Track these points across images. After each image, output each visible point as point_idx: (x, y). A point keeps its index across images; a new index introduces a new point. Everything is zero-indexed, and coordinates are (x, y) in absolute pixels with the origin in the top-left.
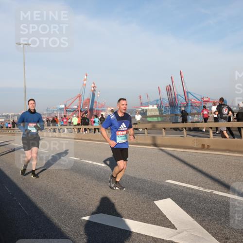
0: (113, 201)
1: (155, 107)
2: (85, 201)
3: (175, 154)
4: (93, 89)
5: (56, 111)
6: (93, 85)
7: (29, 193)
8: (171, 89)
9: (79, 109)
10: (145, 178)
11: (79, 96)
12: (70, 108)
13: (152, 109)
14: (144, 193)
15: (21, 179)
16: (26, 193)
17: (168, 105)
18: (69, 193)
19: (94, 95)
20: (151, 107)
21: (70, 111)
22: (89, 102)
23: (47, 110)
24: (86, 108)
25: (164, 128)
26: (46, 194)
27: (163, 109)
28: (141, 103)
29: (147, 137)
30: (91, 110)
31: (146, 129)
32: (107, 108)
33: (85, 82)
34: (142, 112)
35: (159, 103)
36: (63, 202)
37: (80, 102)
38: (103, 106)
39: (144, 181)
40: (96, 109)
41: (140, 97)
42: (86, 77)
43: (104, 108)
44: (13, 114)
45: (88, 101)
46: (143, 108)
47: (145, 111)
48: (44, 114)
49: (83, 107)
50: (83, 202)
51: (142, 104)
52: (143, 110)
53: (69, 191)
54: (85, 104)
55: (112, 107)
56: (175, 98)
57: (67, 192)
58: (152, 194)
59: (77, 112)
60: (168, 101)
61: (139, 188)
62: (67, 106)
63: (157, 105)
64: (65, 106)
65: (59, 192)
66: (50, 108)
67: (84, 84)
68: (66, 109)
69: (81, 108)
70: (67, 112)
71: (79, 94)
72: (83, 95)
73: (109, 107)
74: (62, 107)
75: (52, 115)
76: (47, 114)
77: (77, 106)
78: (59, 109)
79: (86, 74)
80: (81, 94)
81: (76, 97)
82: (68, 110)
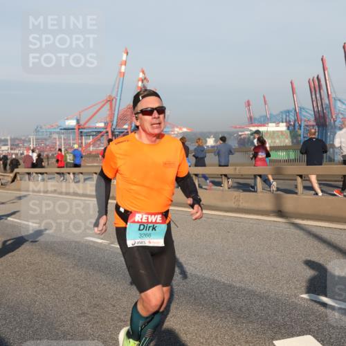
1: (283, 127)
3: (326, 235)
4: (140, 84)
5: (58, 133)
6: (141, 75)
8: (320, 86)
9: (109, 130)
10: (253, 287)
11: (110, 101)
12: (89, 128)
13: (276, 131)
14: (251, 322)
17: (313, 123)
18: (83, 319)
20: (272, 127)
21: (88, 135)
23: (37, 131)
24: (126, 127)
25: (301, 176)
26: (31, 320)
27: (301, 132)
28: (251, 118)
29: (261, 194)
31: (260, 176)
32: (173, 126)
35: (292, 118)
37: (112, 115)
39: (252, 294)
41: (248, 104)
42: (124, 57)
48: (30, 141)
51: (251, 120)
53: (84, 314)
54: (122, 119)
55: (184, 127)
56: (329, 106)
57: (79, 316)
58: (270, 325)
60: (313, 113)
61: (240, 310)
62: (82, 122)
63: (288, 122)
64: (78, 121)
65: (61, 315)
66: (44, 127)
67: (120, 73)
68: (79, 129)
69: (114, 127)
70: (81, 136)
71: (110, 96)
72: (118, 98)
73: (177, 127)
74: (71, 124)
75: (47, 143)
76: (37, 139)
77: (105, 124)
78: (64, 129)
79: (126, 49)
80: (114, 95)
81: (103, 103)
82: (85, 131)
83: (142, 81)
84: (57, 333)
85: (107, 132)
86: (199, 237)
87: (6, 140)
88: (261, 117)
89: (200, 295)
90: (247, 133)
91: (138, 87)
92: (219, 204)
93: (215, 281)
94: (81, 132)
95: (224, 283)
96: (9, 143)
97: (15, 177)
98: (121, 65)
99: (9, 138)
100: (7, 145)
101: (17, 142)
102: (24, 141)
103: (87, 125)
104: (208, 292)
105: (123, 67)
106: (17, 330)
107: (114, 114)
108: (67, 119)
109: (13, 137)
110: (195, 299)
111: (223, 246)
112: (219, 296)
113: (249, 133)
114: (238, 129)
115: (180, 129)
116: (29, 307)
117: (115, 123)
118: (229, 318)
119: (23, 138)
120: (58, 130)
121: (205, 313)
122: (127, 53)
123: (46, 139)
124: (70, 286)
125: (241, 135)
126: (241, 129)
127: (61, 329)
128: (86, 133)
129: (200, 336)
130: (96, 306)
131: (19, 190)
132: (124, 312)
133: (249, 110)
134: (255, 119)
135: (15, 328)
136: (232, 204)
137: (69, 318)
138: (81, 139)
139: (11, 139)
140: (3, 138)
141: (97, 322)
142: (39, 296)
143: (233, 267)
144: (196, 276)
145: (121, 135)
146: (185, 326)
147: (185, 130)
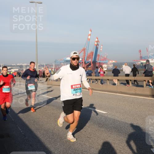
0: (113, 145)
2: (87, 144)
4: (96, 43)
5: (64, 63)
6: (96, 40)
7: (39, 134)
9: (83, 61)
11: (84, 50)
15: (32, 122)
16: (36, 134)
19: (97, 49)
22: (93, 55)
23: (55, 62)
24: (90, 60)
26: (53, 136)
28: (141, 57)
29: (145, 88)
30: (94, 62)
31: (145, 81)
32: (109, 60)
33: (89, 37)
34: (141, 65)
36: (68, 143)
37: (85, 56)
38: (105, 59)
40: (98, 62)
41: (140, 51)
42: (90, 33)
43: (106, 60)
44: (26, 64)
45: (91, 55)
46: (142, 61)
47: (144, 65)
48: (52, 66)
49: (86, 60)
50: (85, 145)
52: (142, 63)
54: (89, 57)
55: (113, 60)
59: (82, 64)
66: (58, 60)
67: (88, 39)
69: (85, 60)
71: (84, 48)
72: (87, 49)
73: (111, 60)
74: (68, 59)
76: (55, 65)
77: (82, 59)
78: (66, 61)
79: (91, 30)
80: (85, 48)
81: (81, 51)
84: (63, 141)
85: (83, 62)
86: (119, 105)
87: (44, 65)
88: (145, 57)
89: (120, 129)
90: (139, 63)
91: (95, 44)
92: (128, 92)
93: (126, 123)
97: (47, 80)
98: (89, 36)
99: (45, 64)
100: (43, 67)
101: (48, 66)
104: (123, 127)
106: (48, 139)
108: (67, 57)
110: (118, 130)
111: (130, 109)
113: (140, 63)
115: (112, 61)
116: (52, 131)
117: (86, 59)
119: (50, 64)
120: (64, 61)
121: (122, 136)
122: (91, 31)
123: (59, 65)
125: (137, 64)
126: (137, 62)
127: (65, 140)
129: (120, 145)
131: (48, 85)
134: (143, 57)
135: (47, 139)
136: (133, 92)
140: (42, 64)
141: (79, 138)
142: (56, 126)
143: (134, 118)
144: (118, 121)
145: (88, 63)
146: (114, 141)
147: (114, 62)
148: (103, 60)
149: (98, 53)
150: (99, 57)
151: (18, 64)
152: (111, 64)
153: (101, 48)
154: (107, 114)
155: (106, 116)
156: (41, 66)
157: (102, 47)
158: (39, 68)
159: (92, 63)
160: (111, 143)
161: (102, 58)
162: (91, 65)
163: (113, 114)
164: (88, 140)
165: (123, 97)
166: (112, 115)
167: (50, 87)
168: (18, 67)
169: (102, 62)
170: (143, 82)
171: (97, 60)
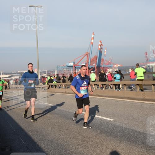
4: (100, 47)
5: (66, 68)
6: (100, 43)
11: (87, 54)
12: (79, 66)
15: (35, 132)
16: (40, 145)
18: (79, 146)
19: (101, 53)
22: (97, 59)
23: (57, 68)
24: (94, 65)
26: (58, 147)
28: (148, 60)
29: (154, 93)
30: (99, 67)
32: (114, 64)
33: (92, 41)
34: (148, 68)
38: (109, 63)
40: (103, 66)
41: (146, 54)
42: (93, 35)
43: (110, 65)
45: (95, 59)
46: (149, 64)
47: (151, 68)
48: (55, 72)
52: (149, 66)
53: (79, 144)
54: (93, 62)
57: (78, 145)
62: (76, 64)
64: (74, 63)
66: (60, 66)
67: (91, 42)
68: (74, 66)
69: (89, 65)
70: (76, 69)
71: (87, 52)
72: (91, 53)
74: (71, 64)
75: (62, 72)
76: (58, 71)
77: (85, 64)
78: (69, 66)
79: (94, 33)
80: (89, 52)
81: (84, 55)
82: (77, 67)
83: (101, 46)
84: (69, 152)
86: (127, 111)
87: (45, 72)
89: (129, 137)
90: (146, 66)
92: (135, 97)
93: (135, 131)
94: (76, 68)
95: (140, 131)
96: (47, 73)
97: (49, 86)
99: (46, 71)
100: (46, 74)
101: (50, 72)
102: (53, 72)
103: (78, 65)
104: (133, 136)
105: (92, 40)
106: (53, 151)
107: (89, 60)
108: (70, 62)
109: (48, 70)
111: (138, 115)
112: (138, 137)
113: (147, 66)
114: (142, 65)
115: (117, 65)
117: (89, 63)
118: (143, 147)
119: (52, 71)
120: (66, 67)
124: (73, 133)
126: (143, 65)
127: (71, 151)
128: (78, 68)
130: (85, 141)
131: (51, 92)
132: (96, 144)
133: (147, 56)
134: (150, 60)
135: (52, 150)
136: (141, 97)
137: (73, 146)
138: (76, 71)
139: (47, 71)
140: (44, 71)
141: (86, 148)
142: (61, 137)
143: (143, 125)
144: (127, 128)
145: (92, 68)
146: (123, 150)
147: (119, 66)
148: (108, 64)
149: (102, 57)
150: (103, 62)
151: (18, 72)
152: (116, 68)
153: (105, 52)
154: (114, 121)
155: (114, 123)
156: (43, 73)
157: (106, 50)
158: (40, 75)
159: (96, 68)
160: (120, 153)
161: (106, 62)
162: (96, 70)
163: (121, 121)
164: (95, 150)
165: (131, 103)
166: (120, 123)
167: (53, 94)
168: (19, 74)
169: (106, 66)
170: (152, 86)
171: (101, 65)
